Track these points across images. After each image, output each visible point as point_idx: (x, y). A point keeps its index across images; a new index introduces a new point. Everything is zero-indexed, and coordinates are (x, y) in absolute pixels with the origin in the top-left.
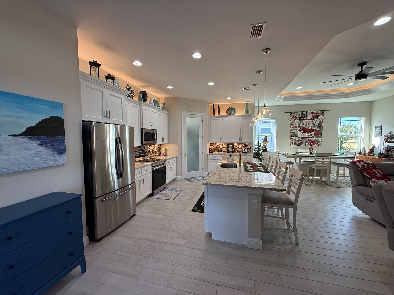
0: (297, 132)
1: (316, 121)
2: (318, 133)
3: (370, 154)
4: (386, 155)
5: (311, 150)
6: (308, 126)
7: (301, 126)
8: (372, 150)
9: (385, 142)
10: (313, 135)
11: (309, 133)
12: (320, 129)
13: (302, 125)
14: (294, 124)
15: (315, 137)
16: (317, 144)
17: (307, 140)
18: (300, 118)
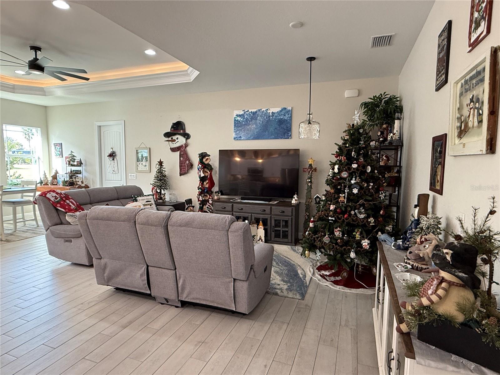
3: (53, 182)
4: (70, 183)
8: (55, 177)
9: (68, 165)
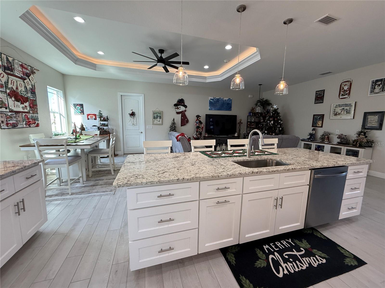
0: (6, 98)
1: (27, 82)
2: (33, 106)
6: (20, 89)
7: (10, 86)
10: (28, 109)
11: (23, 104)
12: (34, 99)
13: (11, 84)
15: (31, 112)
16: (35, 124)
17: (23, 116)
18: (5, 68)
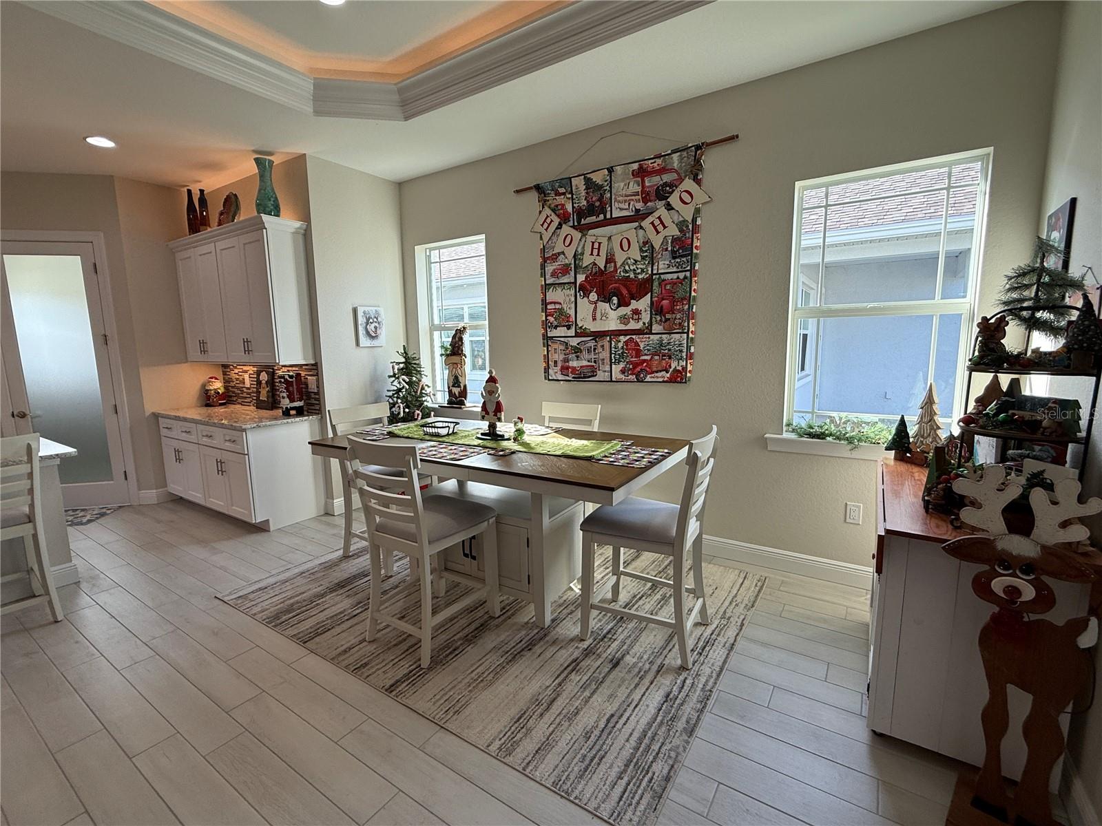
0: (573, 299)
1: (657, 222)
2: (673, 302)
5: (491, 408)
6: (620, 257)
7: (587, 260)
10: (646, 317)
11: (628, 305)
12: (681, 275)
13: (592, 254)
14: (555, 257)
15: (656, 328)
16: (667, 372)
17: (620, 345)
18: (581, 213)
